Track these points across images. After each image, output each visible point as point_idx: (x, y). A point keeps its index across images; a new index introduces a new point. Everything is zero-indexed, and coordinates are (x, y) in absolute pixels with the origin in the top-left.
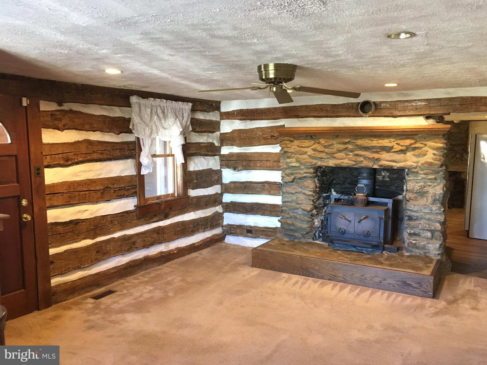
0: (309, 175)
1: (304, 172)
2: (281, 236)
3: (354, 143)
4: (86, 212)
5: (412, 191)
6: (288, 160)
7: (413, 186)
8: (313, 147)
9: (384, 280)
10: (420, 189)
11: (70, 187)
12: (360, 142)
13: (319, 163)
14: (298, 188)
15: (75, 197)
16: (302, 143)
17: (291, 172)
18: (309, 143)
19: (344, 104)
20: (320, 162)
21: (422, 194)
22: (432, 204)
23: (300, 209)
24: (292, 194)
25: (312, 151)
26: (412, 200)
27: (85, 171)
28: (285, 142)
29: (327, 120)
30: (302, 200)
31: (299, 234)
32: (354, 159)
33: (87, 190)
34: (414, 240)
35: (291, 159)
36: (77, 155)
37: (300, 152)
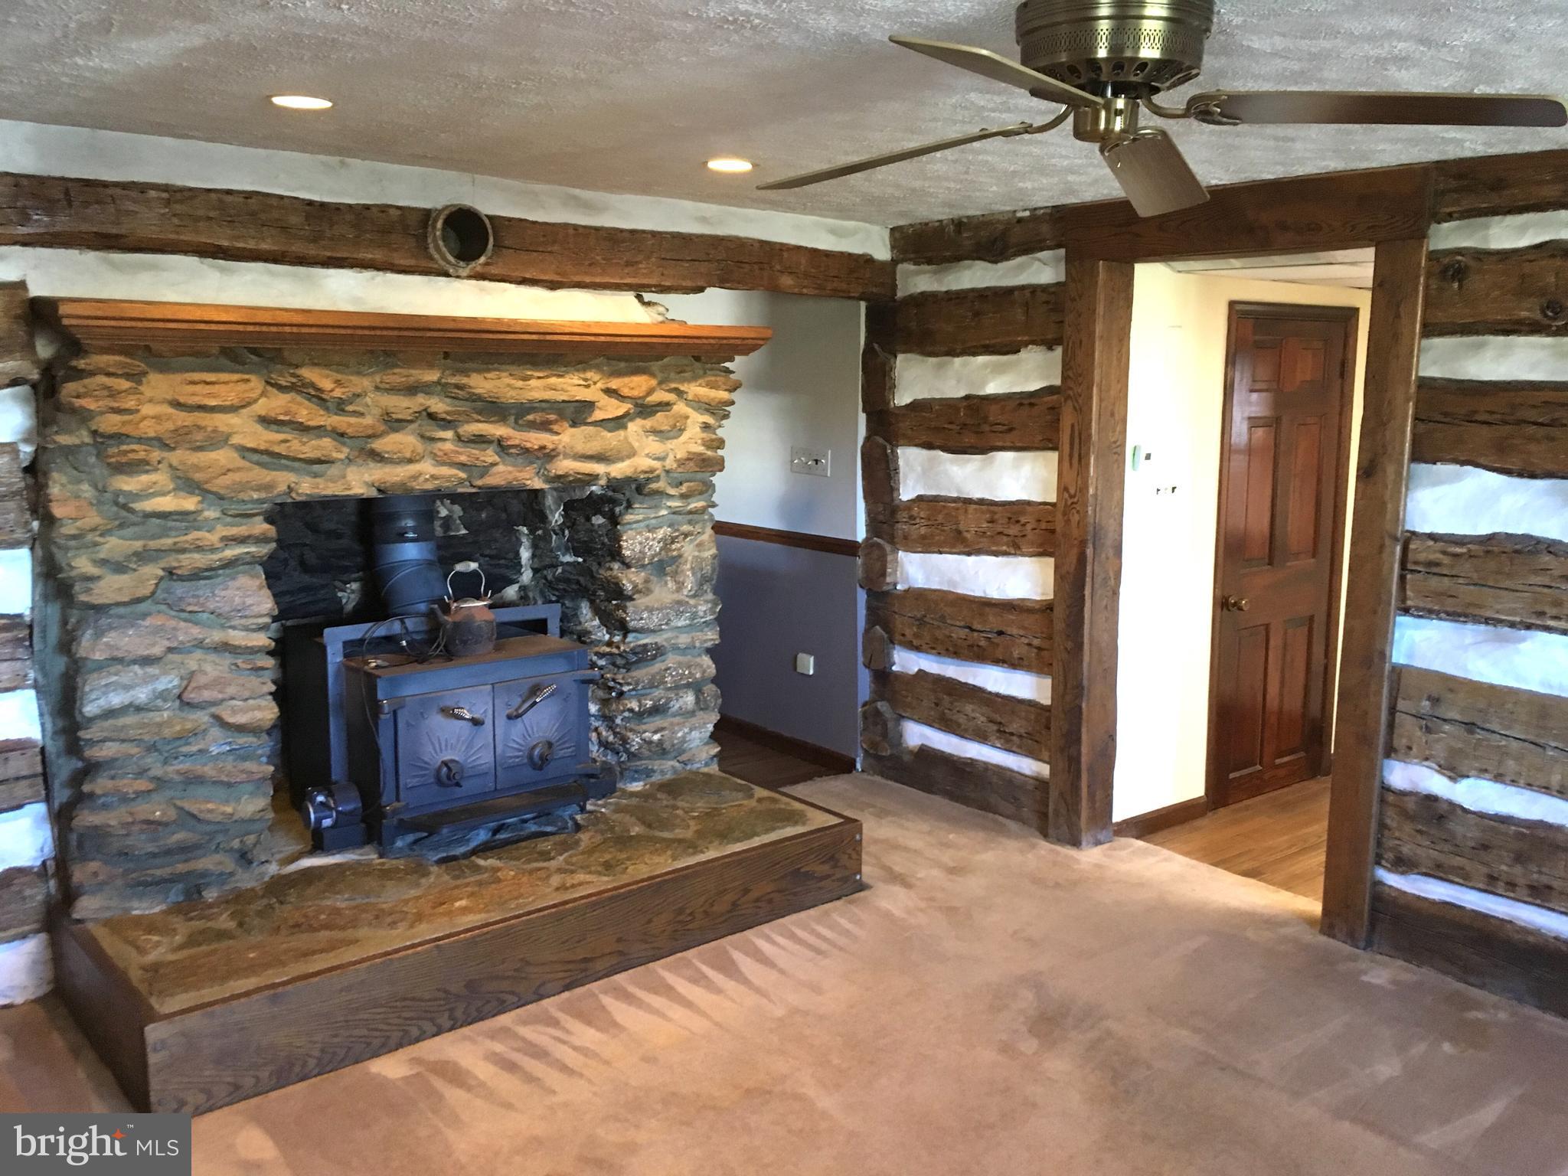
0: (253, 549)
1: (223, 539)
2: (113, 903)
3: (458, 386)
5: (639, 560)
6: (128, 484)
7: (640, 543)
8: (262, 407)
9: (744, 895)
10: (661, 550)
12: (484, 383)
13: (307, 487)
14: (182, 624)
16: (198, 388)
17: (138, 545)
18: (242, 387)
19: (367, 207)
20: (308, 479)
21: (664, 566)
22: (694, 596)
23: (215, 732)
24: (147, 661)
25: (259, 428)
26: (639, 592)
28: (102, 379)
29: (271, 273)
30: (217, 683)
31: (218, 857)
32: (463, 458)
34: (655, 732)
35: (144, 478)
37: (199, 436)
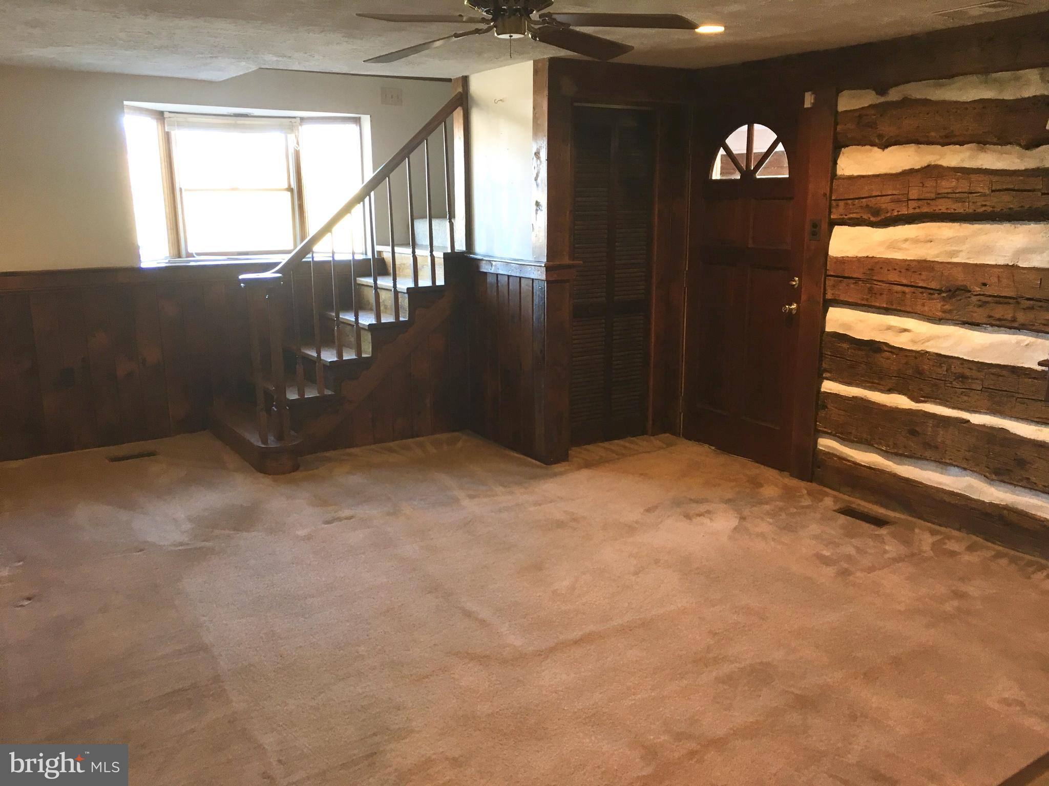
4: (906, 334)
11: (873, 270)
15: (881, 294)
27: (916, 241)
33: (909, 284)
36: (898, 201)
